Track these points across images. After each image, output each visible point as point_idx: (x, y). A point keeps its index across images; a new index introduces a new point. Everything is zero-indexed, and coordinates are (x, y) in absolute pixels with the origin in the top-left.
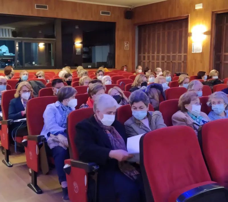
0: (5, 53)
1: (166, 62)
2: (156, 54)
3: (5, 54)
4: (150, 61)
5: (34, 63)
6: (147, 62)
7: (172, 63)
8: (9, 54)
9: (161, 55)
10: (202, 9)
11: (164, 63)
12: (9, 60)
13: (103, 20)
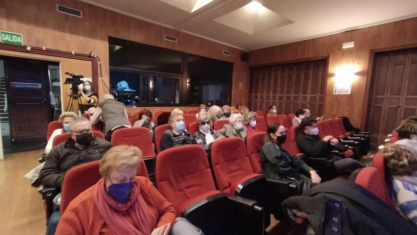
0: (125, 88)
1: (285, 102)
2: (271, 94)
3: (125, 90)
4: (263, 101)
5: (156, 99)
6: (260, 101)
7: (294, 103)
8: (129, 90)
9: (278, 95)
10: (353, 48)
11: (282, 103)
12: (129, 95)
13: (224, 60)
